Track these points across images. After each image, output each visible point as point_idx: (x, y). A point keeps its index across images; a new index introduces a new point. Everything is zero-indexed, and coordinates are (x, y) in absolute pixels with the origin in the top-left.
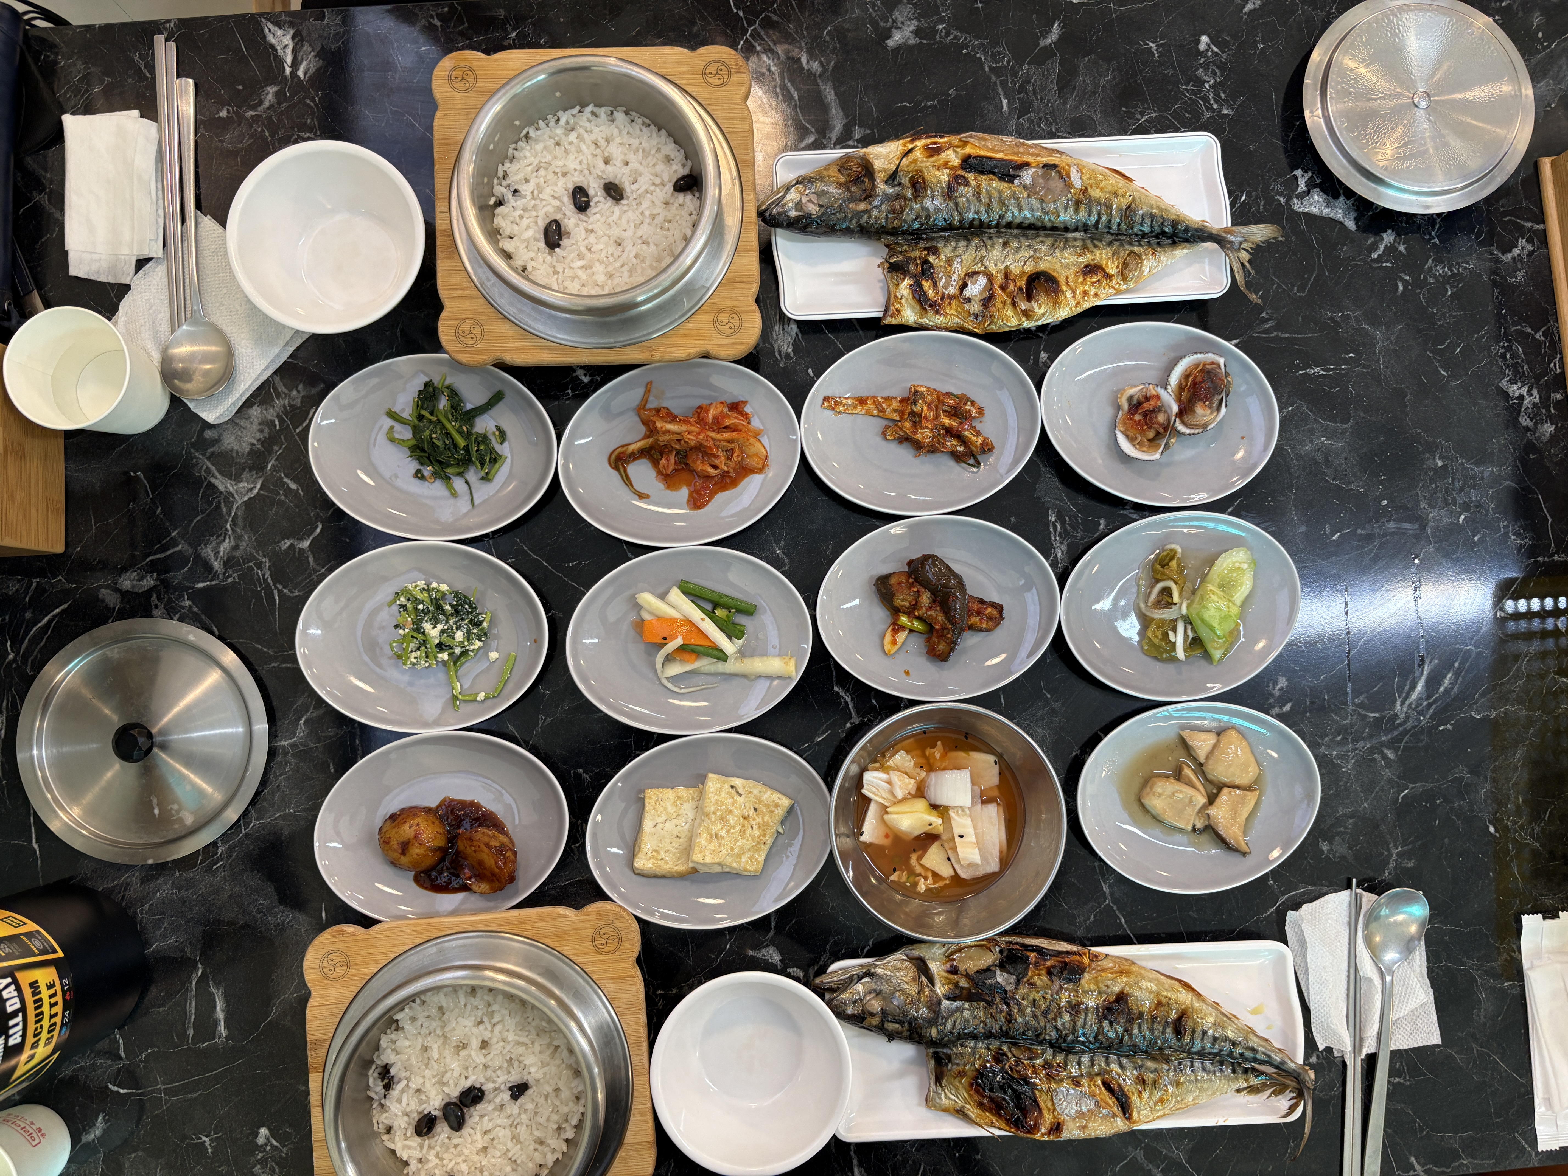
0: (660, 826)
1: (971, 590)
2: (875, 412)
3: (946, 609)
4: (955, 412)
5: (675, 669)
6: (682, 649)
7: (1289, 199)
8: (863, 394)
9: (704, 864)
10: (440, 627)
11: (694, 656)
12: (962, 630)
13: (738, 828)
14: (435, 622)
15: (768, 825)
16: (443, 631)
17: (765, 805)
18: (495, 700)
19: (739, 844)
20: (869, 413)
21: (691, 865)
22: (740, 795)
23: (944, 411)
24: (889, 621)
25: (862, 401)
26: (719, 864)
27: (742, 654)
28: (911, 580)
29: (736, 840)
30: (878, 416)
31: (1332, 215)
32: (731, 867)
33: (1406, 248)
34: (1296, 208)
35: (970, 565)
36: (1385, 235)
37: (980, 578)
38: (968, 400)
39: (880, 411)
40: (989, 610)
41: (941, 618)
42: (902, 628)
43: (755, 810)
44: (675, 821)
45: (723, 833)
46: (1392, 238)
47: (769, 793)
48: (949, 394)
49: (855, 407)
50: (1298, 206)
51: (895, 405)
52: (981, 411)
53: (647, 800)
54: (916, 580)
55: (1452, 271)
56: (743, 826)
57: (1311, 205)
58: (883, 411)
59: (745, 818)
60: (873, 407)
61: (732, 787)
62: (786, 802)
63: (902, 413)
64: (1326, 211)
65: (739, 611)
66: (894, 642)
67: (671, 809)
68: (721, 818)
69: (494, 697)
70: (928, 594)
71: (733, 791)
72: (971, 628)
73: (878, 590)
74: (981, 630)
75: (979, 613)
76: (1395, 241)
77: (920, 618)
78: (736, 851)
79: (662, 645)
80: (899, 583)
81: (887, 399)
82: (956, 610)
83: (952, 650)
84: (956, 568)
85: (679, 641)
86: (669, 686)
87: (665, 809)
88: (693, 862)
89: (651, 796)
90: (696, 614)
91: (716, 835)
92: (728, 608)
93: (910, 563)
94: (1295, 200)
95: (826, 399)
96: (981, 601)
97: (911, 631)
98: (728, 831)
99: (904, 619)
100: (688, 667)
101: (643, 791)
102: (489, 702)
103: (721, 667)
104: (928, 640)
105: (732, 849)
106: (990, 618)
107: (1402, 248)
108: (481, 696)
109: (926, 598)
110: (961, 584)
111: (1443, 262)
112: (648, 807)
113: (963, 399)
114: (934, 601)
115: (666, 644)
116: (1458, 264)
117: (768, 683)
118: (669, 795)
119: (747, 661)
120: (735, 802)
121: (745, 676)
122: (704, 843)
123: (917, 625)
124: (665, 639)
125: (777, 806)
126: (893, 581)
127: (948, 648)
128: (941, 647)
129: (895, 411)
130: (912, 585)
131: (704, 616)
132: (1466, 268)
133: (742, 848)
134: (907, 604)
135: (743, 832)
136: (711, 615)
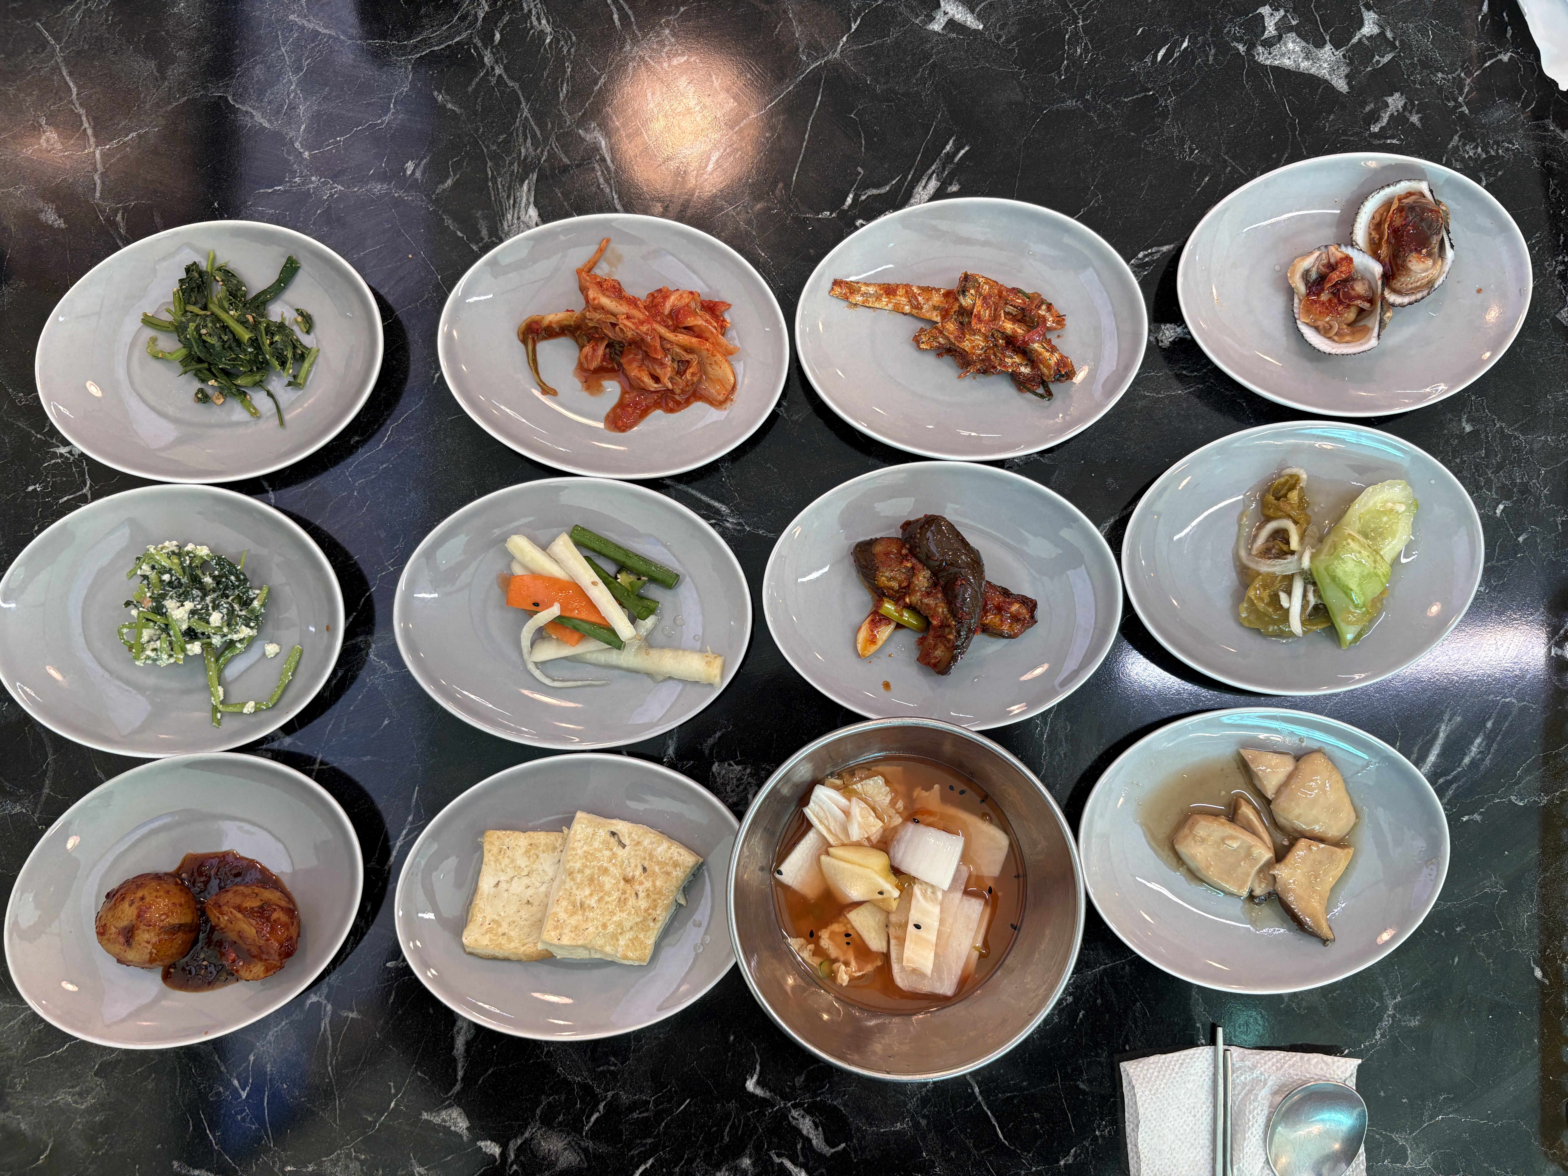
0: (503, 885)
1: (991, 574)
2: (907, 309)
3: (950, 597)
4: (1024, 317)
5: (548, 652)
6: (559, 622)
7: (1251, 47)
8: (892, 280)
9: (562, 947)
10: (189, 605)
11: (576, 636)
12: (971, 632)
13: (616, 895)
14: (183, 597)
15: (660, 893)
16: (193, 612)
17: (659, 863)
18: (269, 714)
19: (616, 918)
20: (897, 309)
21: (540, 946)
22: (624, 846)
23: (1007, 314)
24: (870, 608)
25: (889, 290)
26: (584, 947)
27: (649, 643)
28: (904, 551)
29: (612, 913)
30: (910, 314)
31: (1313, 71)
32: (601, 951)
33: (1421, 119)
34: (1261, 59)
35: (996, 539)
36: (1390, 100)
37: (1008, 558)
38: (1043, 302)
39: (913, 307)
40: (1015, 607)
41: (942, 609)
42: (886, 620)
43: (645, 869)
44: (526, 881)
45: (592, 902)
46: (1400, 104)
47: (665, 845)
48: (1016, 291)
49: (878, 298)
50: (1263, 56)
51: (936, 299)
52: (1060, 320)
53: (486, 847)
54: (911, 550)
55: (1487, 152)
56: (624, 892)
57: (1283, 55)
58: (919, 307)
59: (627, 880)
60: (904, 300)
61: (613, 834)
62: (688, 859)
63: (945, 314)
64: (1304, 65)
65: (653, 580)
66: (872, 640)
67: (522, 862)
68: (591, 880)
69: (268, 708)
70: (927, 573)
71: (612, 840)
72: (985, 629)
73: (857, 560)
74: (1001, 635)
75: (999, 609)
76: (1405, 107)
77: (911, 608)
78: (611, 928)
79: (532, 614)
80: (887, 554)
81: (926, 290)
82: (964, 600)
83: (954, 658)
84: (973, 540)
85: (555, 611)
86: (537, 673)
87: (513, 861)
88: (544, 942)
89: (494, 841)
90: (586, 576)
91: (582, 905)
92: (639, 575)
93: (907, 525)
94: (1260, 49)
95: (836, 283)
96: (1006, 592)
97: (899, 626)
98: (600, 900)
99: (889, 607)
100: (567, 651)
101: (482, 833)
102: (263, 716)
103: (615, 657)
104: (921, 642)
105: (605, 926)
106: (1016, 618)
107: (1415, 119)
108: (249, 707)
109: (922, 580)
110: (976, 563)
111: (1474, 140)
112: (487, 857)
113: (1037, 300)
114: (935, 585)
115: (536, 613)
116: (1497, 143)
117: (680, 687)
118: (520, 841)
119: (655, 654)
120: (614, 855)
121: (649, 675)
122: (563, 916)
123: (906, 616)
124: (536, 604)
125: (676, 865)
126: (878, 549)
127: (948, 655)
128: (938, 653)
129: (935, 308)
130: (905, 558)
131: (596, 578)
132: (1507, 149)
133: (620, 924)
134: (895, 585)
135: (622, 902)
136: (609, 581)
